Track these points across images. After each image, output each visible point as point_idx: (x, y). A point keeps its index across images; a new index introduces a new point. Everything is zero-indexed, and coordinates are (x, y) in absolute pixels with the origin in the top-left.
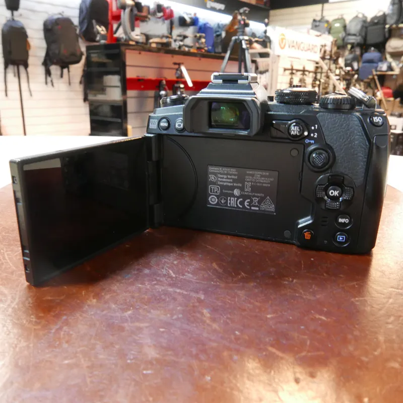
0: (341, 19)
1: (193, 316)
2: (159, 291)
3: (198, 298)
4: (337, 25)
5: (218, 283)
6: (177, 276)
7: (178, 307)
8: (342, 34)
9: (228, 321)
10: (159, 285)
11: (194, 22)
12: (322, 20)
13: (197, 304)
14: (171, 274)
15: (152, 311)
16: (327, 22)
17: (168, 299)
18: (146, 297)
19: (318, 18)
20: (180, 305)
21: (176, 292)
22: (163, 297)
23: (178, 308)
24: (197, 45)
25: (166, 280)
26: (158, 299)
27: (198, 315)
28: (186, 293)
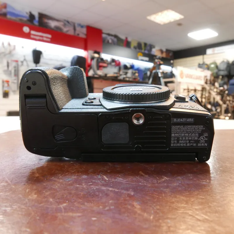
0: (215, 63)
1: (124, 208)
2: (94, 189)
3: (128, 194)
4: (213, 66)
5: (145, 184)
6: (110, 179)
7: (110, 200)
8: (216, 71)
9: (158, 211)
10: (94, 185)
11: (132, 67)
12: (204, 64)
13: (128, 198)
14: (105, 178)
15: (86, 204)
16: (207, 65)
17: (101, 195)
18: (82, 193)
19: (201, 63)
20: (112, 199)
21: (109, 190)
22: (97, 193)
23: (110, 202)
24: (134, 77)
25: (101, 182)
26: (92, 195)
27: (129, 207)
28: (117, 191)
